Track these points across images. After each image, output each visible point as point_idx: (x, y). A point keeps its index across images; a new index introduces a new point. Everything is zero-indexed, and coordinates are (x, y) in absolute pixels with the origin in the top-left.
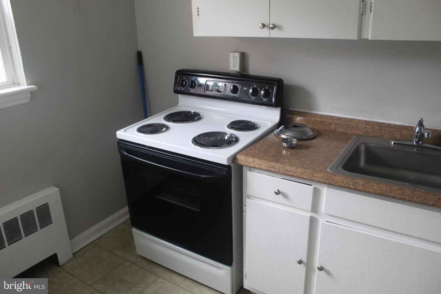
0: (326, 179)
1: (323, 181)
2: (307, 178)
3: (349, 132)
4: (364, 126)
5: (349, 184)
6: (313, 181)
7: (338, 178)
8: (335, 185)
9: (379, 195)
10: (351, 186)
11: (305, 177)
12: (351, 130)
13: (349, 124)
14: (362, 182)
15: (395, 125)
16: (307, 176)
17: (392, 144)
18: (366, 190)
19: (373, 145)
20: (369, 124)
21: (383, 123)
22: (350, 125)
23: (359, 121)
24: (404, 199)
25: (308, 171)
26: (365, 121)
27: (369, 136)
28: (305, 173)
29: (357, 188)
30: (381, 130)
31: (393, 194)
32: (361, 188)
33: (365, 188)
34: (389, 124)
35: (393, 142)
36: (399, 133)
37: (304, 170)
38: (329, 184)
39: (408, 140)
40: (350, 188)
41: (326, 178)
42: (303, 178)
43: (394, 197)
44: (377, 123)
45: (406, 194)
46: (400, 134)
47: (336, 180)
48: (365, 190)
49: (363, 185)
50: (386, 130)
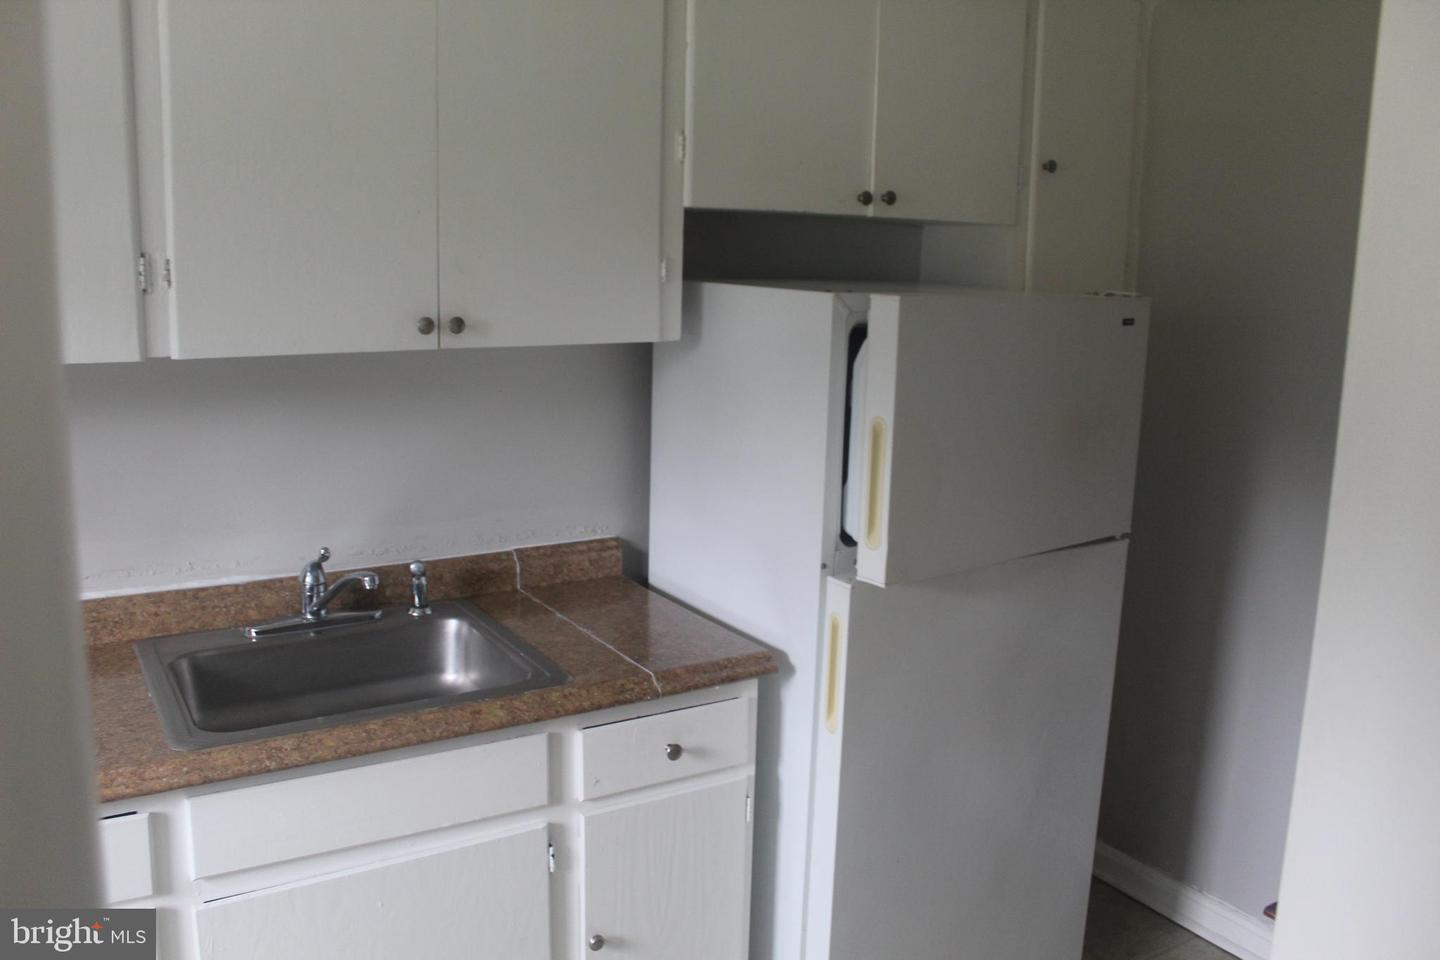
0: (187, 772)
1: (182, 782)
2: (128, 791)
3: (107, 639)
4: (152, 609)
5: (261, 761)
6: (152, 792)
7: (220, 756)
8: (224, 776)
9: (346, 757)
10: (268, 763)
11: (121, 790)
12: (112, 633)
13: (102, 616)
14: (290, 742)
15: (236, 586)
16: (127, 787)
17: (254, 634)
18: (311, 759)
19: (206, 654)
20: (162, 601)
21: (203, 589)
22: (105, 620)
23: (130, 599)
24: (409, 744)
25: (120, 771)
26: (148, 596)
27: (170, 636)
28: (112, 781)
29: (286, 762)
30: (203, 608)
31: (379, 742)
32: (296, 757)
33: (306, 754)
34: (219, 588)
35: (253, 631)
36: (253, 604)
37: (106, 774)
38: (204, 783)
39: (280, 617)
40: (268, 771)
41: (185, 769)
42: (113, 796)
43: (383, 749)
44: (184, 593)
45: (405, 729)
46: (256, 605)
47: (219, 763)
48: (308, 758)
49: (297, 748)
50: (216, 607)
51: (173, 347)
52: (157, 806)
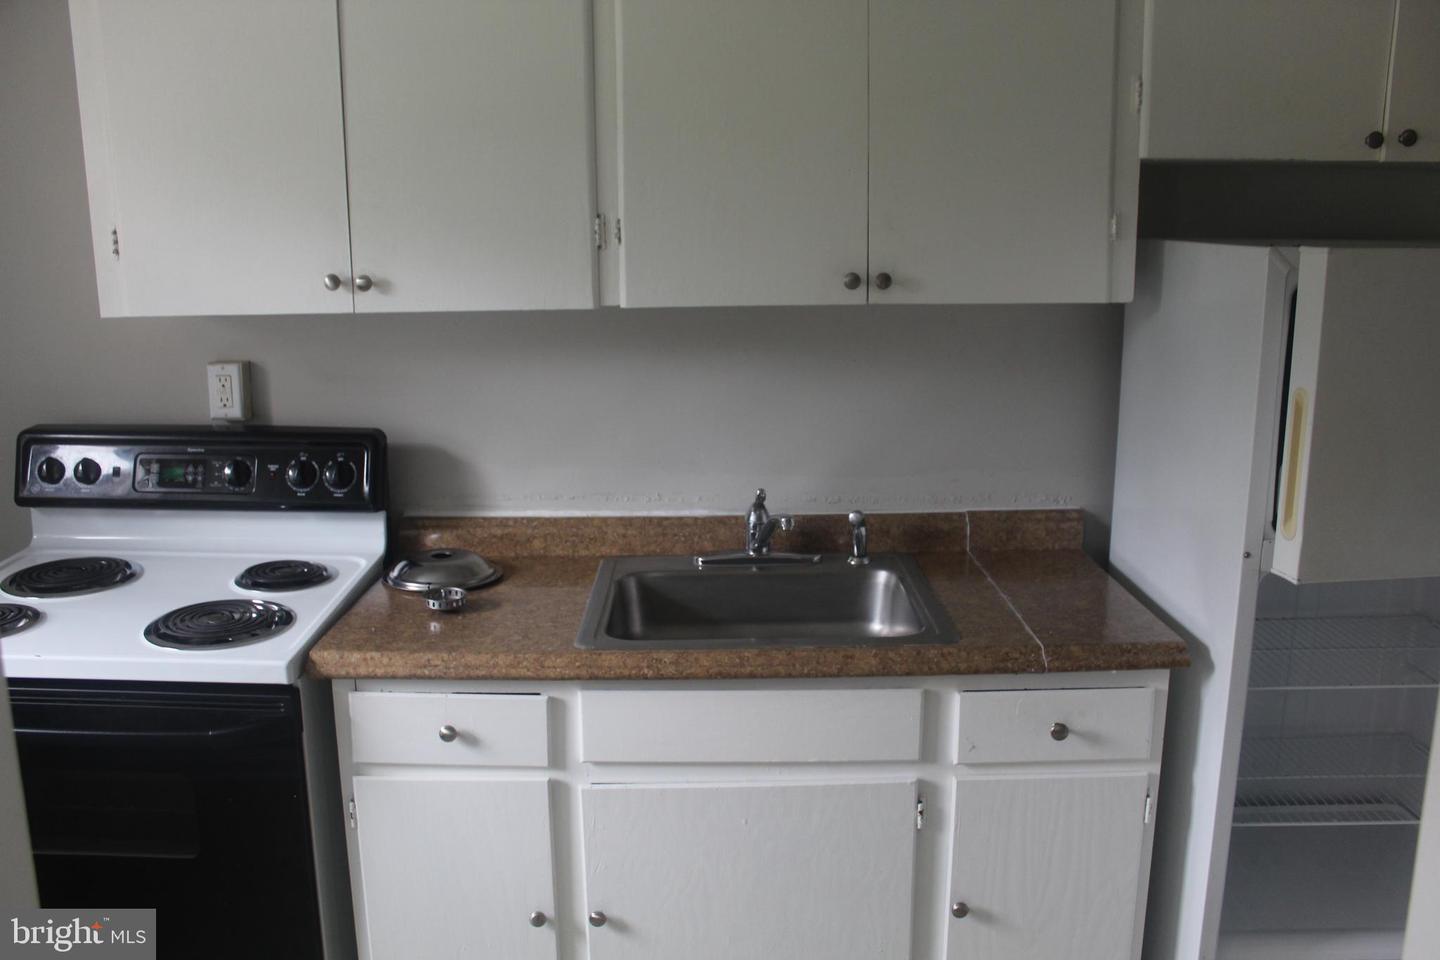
0: (579, 667)
1: (572, 674)
2: (529, 674)
3: (584, 553)
4: (621, 531)
5: (641, 668)
6: (547, 679)
7: (609, 657)
8: (607, 676)
9: (716, 678)
10: (646, 671)
11: (523, 672)
12: (587, 548)
13: (580, 532)
14: (670, 656)
15: (696, 519)
16: (528, 670)
17: (700, 563)
18: (684, 674)
19: (655, 575)
20: (631, 525)
21: (667, 519)
22: (583, 535)
23: (605, 520)
24: (776, 676)
25: (527, 656)
26: (621, 519)
27: (635, 556)
28: (519, 663)
29: (662, 672)
30: (664, 535)
31: (749, 669)
32: (671, 670)
33: (681, 669)
34: (680, 519)
35: (700, 559)
36: (708, 536)
37: (515, 657)
38: (591, 678)
39: (733, 551)
40: (645, 678)
41: (577, 664)
42: (517, 676)
43: (752, 676)
44: (650, 520)
45: (776, 662)
46: (711, 538)
47: (606, 663)
48: (682, 673)
49: (676, 663)
50: (675, 535)
51: (622, 297)
52: (557, 692)
